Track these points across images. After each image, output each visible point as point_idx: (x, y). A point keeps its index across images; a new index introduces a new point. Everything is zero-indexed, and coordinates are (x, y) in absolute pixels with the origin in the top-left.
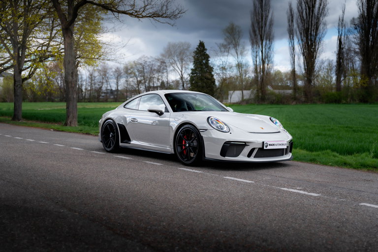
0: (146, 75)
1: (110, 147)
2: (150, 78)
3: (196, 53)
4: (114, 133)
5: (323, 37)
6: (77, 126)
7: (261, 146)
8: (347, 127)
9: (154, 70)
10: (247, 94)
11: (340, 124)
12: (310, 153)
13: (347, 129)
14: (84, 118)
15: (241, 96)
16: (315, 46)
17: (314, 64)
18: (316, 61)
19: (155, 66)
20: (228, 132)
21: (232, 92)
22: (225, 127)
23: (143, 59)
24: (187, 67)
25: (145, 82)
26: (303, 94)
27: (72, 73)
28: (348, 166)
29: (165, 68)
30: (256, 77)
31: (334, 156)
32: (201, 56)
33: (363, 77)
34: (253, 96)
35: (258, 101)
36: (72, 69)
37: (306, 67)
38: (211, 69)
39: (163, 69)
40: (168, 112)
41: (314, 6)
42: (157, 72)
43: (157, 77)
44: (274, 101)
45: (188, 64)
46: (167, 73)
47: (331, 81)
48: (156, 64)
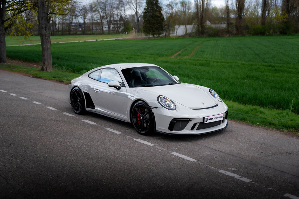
0: (107, 12)
1: (78, 110)
2: (111, 15)
4: (80, 98)
6: (52, 71)
7: (202, 121)
8: (270, 66)
9: (114, 8)
10: (190, 28)
11: (264, 61)
13: (270, 68)
14: (58, 58)
15: (184, 30)
19: (114, 4)
20: (175, 109)
21: (178, 26)
24: (141, 5)
25: (107, 18)
26: (234, 28)
27: (45, 27)
29: (123, 6)
30: (196, 14)
33: (284, 13)
35: (198, 34)
36: (45, 24)
37: (238, 6)
38: (160, 8)
39: (122, 7)
40: (125, 87)
42: (116, 9)
43: (116, 14)
44: (211, 34)
45: (141, 3)
46: (125, 10)
47: (257, 15)
48: (115, 2)
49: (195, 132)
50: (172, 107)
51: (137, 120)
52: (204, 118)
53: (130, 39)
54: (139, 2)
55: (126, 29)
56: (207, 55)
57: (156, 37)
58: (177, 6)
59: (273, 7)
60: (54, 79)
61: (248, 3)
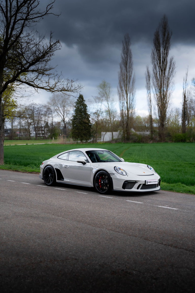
0: (35, 118)
1: (49, 182)
2: (38, 121)
3: (77, 103)
4: (52, 174)
5: (172, 93)
6: (3, 164)
7: (144, 183)
8: (190, 164)
9: (42, 114)
10: (116, 134)
11: (185, 161)
12: (169, 185)
13: (190, 165)
15: (111, 136)
16: (166, 99)
17: (166, 112)
18: (167, 110)
20: (126, 175)
21: (104, 133)
22: (124, 172)
23: (33, 106)
24: (68, 112)
25: (34, 124)
26: (157, 135)
28: (191, 193)
29: (51, 113)
30: (122, 121)
31: (183, 187)
32: (80, 106)
34: (120, 137)
35: (124, 140)
37: (160, 115)
38: (88, 116)
39: (49, 114)
40: (89, 162)
41: (165, 70)
42: (44, 116)
43: (43, 121)
44: (136, 140)
45: (69, 110)
46: (52, 117)
47: (178, 124)
48: (43, 110)
49: (140, 190)
50: (124, 174)
51: (98, 184)
52: (145, 181)
53: (59, 144)
54: (66, 110)
55: (53, 135)
56: (135, 156)
57: (84, 143)
58: (103, 114)
59: (192, 117)
60: (10, 169)
61: (169, 113)
